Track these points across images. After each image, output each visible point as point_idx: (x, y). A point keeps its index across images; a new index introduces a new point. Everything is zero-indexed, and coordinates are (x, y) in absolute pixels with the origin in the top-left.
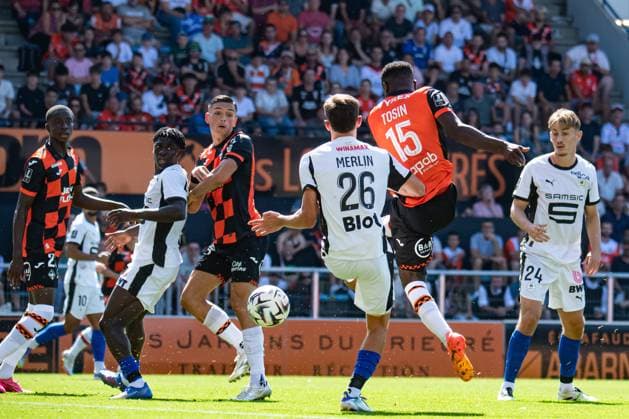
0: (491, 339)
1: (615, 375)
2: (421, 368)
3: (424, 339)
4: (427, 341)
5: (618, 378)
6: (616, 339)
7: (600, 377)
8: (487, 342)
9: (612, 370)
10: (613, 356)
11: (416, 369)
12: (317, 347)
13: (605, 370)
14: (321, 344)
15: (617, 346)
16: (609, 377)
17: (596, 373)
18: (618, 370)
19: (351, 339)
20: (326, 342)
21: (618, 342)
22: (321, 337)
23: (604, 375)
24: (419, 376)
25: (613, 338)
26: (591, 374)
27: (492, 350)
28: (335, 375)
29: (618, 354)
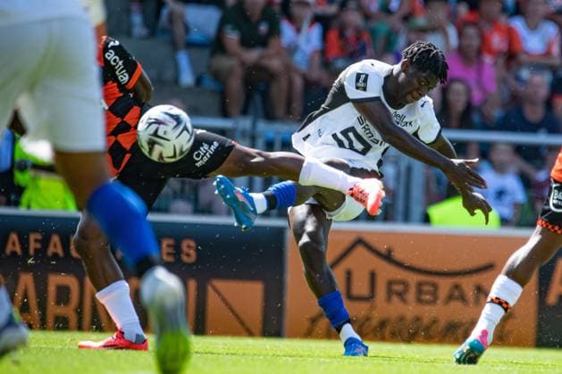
1: (73, 319)
5: (80, 328)
7: (44, 326)
9: (69, 311)
10: (70, 281)
13: (53, 309)
18: (79, 311)
23: (50, 320)
29: (80, 278)
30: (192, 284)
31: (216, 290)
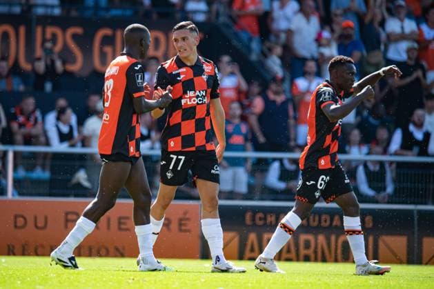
0: (188, 219)
1: (313, 256)
2: (117, 249)
3: (120, 218)
4: (122, 221)
5: (316, 260)
6: (314, 221)
7: (298, 260)
8: (183, 222)
9: (310, 252)
10: (310, 237)
11: (112, 250)
12: (12, 226)
13: (303, 252)
14: (15, 222)
15: (314, 228)
16: (307, 259)
17: (293, 255)
18: (315, 252)
19: (46, 218)
20: (20, 221)
21: (316, 224)
22: (16, 217)
23: (301, 256)
24: (115, 256)
25: (311, 220)
26: (288, 256)
27: (189, 231)
28: (29, 255)
29: (316, 235)
30: (371, 239)
31: (384, 242)
